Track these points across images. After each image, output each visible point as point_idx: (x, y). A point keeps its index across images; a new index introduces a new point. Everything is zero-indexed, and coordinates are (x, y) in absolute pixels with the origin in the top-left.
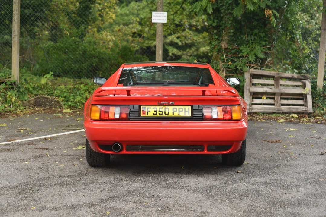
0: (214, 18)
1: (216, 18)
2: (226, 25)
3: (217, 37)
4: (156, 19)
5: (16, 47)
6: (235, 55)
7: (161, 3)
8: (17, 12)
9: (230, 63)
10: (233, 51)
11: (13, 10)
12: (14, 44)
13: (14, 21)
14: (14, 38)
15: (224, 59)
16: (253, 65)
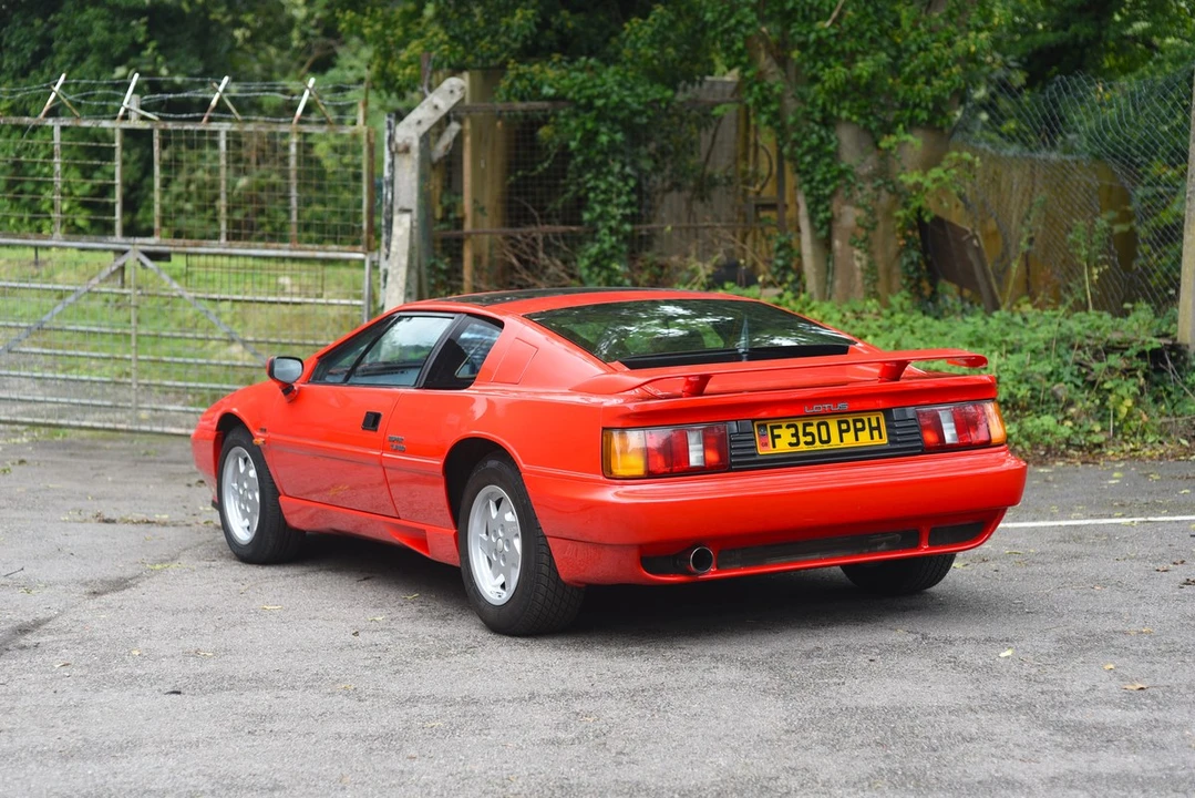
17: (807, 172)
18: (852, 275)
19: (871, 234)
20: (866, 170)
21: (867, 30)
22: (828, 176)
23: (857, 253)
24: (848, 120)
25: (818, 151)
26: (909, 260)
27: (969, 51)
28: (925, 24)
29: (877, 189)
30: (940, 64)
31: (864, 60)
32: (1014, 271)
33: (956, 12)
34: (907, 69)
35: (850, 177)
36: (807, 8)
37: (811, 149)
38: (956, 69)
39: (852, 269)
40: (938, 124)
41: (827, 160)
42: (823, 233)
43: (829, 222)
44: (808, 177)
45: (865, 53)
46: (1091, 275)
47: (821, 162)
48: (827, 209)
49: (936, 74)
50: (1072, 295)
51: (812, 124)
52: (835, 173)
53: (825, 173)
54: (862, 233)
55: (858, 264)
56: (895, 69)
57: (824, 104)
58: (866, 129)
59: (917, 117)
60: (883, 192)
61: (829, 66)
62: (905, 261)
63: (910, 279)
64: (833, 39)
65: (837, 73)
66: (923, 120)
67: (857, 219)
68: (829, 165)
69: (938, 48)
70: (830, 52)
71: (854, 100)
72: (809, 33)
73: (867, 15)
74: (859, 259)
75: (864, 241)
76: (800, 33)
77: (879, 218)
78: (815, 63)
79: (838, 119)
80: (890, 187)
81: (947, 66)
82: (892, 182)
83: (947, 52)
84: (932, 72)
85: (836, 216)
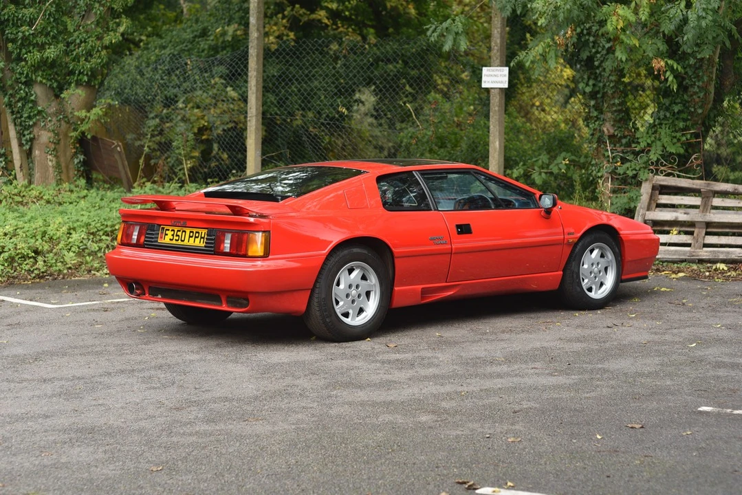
0: (589, 78)
1: (593, 77)
2: (606, 90)
3: (595, 114)
4: (488, 82)
5: (254, 138)
6: (629, 149)
7: (498, 51)
8: (255, 73)
9: (619, 164)
10: (624, 141)
11: (249, 69)
12: (250, 131)
13: (251, 89)
14: (250, 120)
15: (608, 156)
16: (662, 168)
17: (18, 112)
18: (47, 170)
19: (57, 147)
20: (52, 110)
21: (51, 31)
22: (32, 114)
23: (49, 157)
24: (41, 82)
25: (25, 100)
26: (78, 161)
27: (111, 43)
28: (83, 27)
29: (59, 121)
30: (93, 50)
31: (49, 48)
32: (141, 164)
33: (101, 20)
34: (75, 53)
35: (45, 115)
36: (15, 19)
37: (21, 99)
38: (104, 53)
39: (47, 166)
40: (92, 84)
41: (30, 105)
42: (28, 147)
43: (32, 140)
44: (19, 115)
45: (50, 44)
46: (187, 164)
47: (27, 106)
48: (30, 133)
49: (91, 56)
50: (176, 176)
51: (20, 85)
52: (36, 112)
53: (30, 112)
54: (53, 146)
55: (50, 163)
56: (66, 53)
57: (27, 74)
58: (51, 87)
59: (81, 80)
60: (62, 122)
61: (30, 52)
62: (76, 161)
63: (79, 171)
64: (31, 36)
65: (34, 56)
66: (85, 81)
67: (50, 138)
68: (31, 108)
69: (92, 41)
70: (30, 44)
71: (44, 71)
72: (17, 33)
73: (50, 23)
74: (50, 160)
75: (53, 151)
76: (11, 33)
77: (61, 137)
78: (21, 49)
79: (36, 82)
80: (66, 119)
81: (98, 51)
82: (67, 117)
83: (98, 43)
84: (89, 54)
85: (36, 137)
